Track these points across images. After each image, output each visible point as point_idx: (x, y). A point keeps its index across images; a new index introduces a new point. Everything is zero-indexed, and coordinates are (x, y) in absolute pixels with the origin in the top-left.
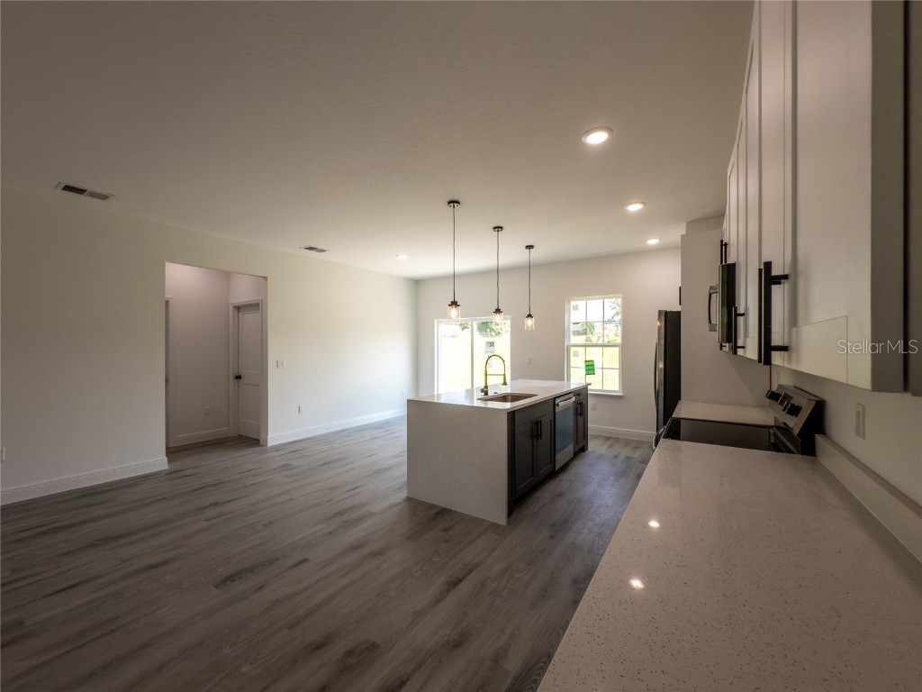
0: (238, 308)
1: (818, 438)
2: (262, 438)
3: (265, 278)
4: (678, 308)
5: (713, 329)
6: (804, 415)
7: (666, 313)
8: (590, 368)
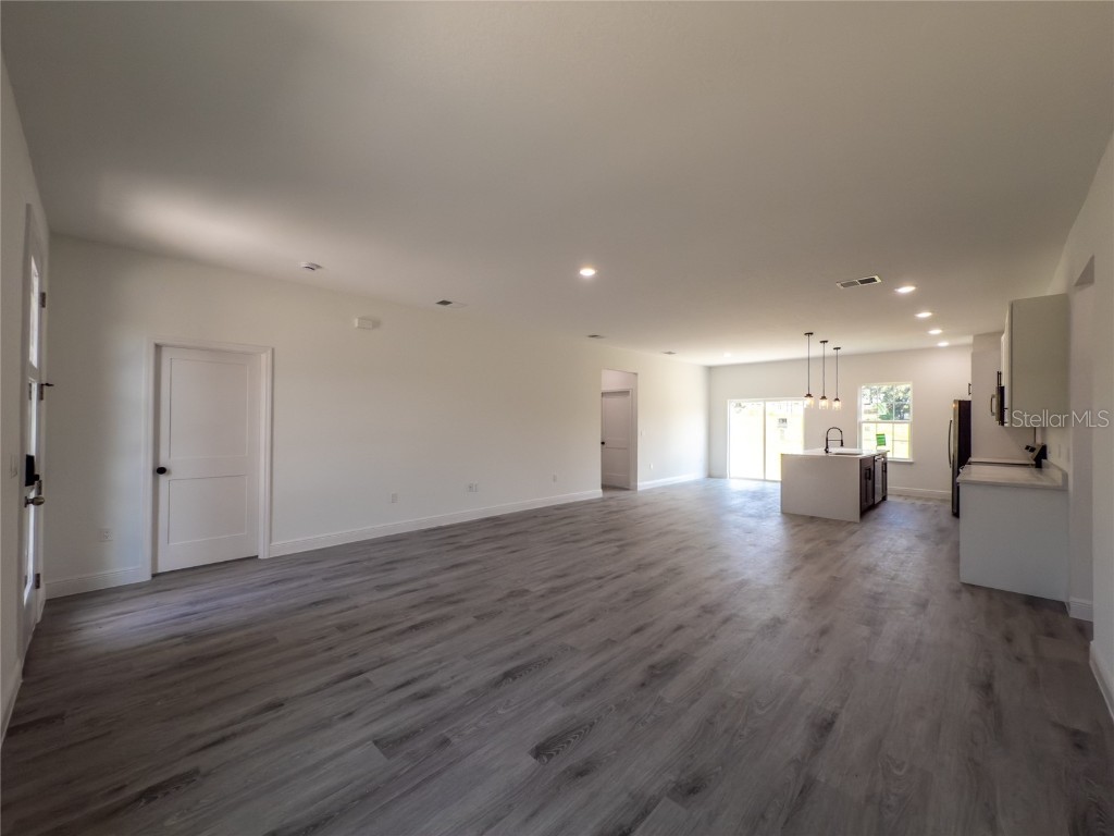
0: (603, 394)
1: (1043, 461)
2: (632, 484)
3: (636, 374)
4: (968, 398)
5: (993, 414)
6: (1036, 452)
7: (960, 402)
8: (881, 440)
